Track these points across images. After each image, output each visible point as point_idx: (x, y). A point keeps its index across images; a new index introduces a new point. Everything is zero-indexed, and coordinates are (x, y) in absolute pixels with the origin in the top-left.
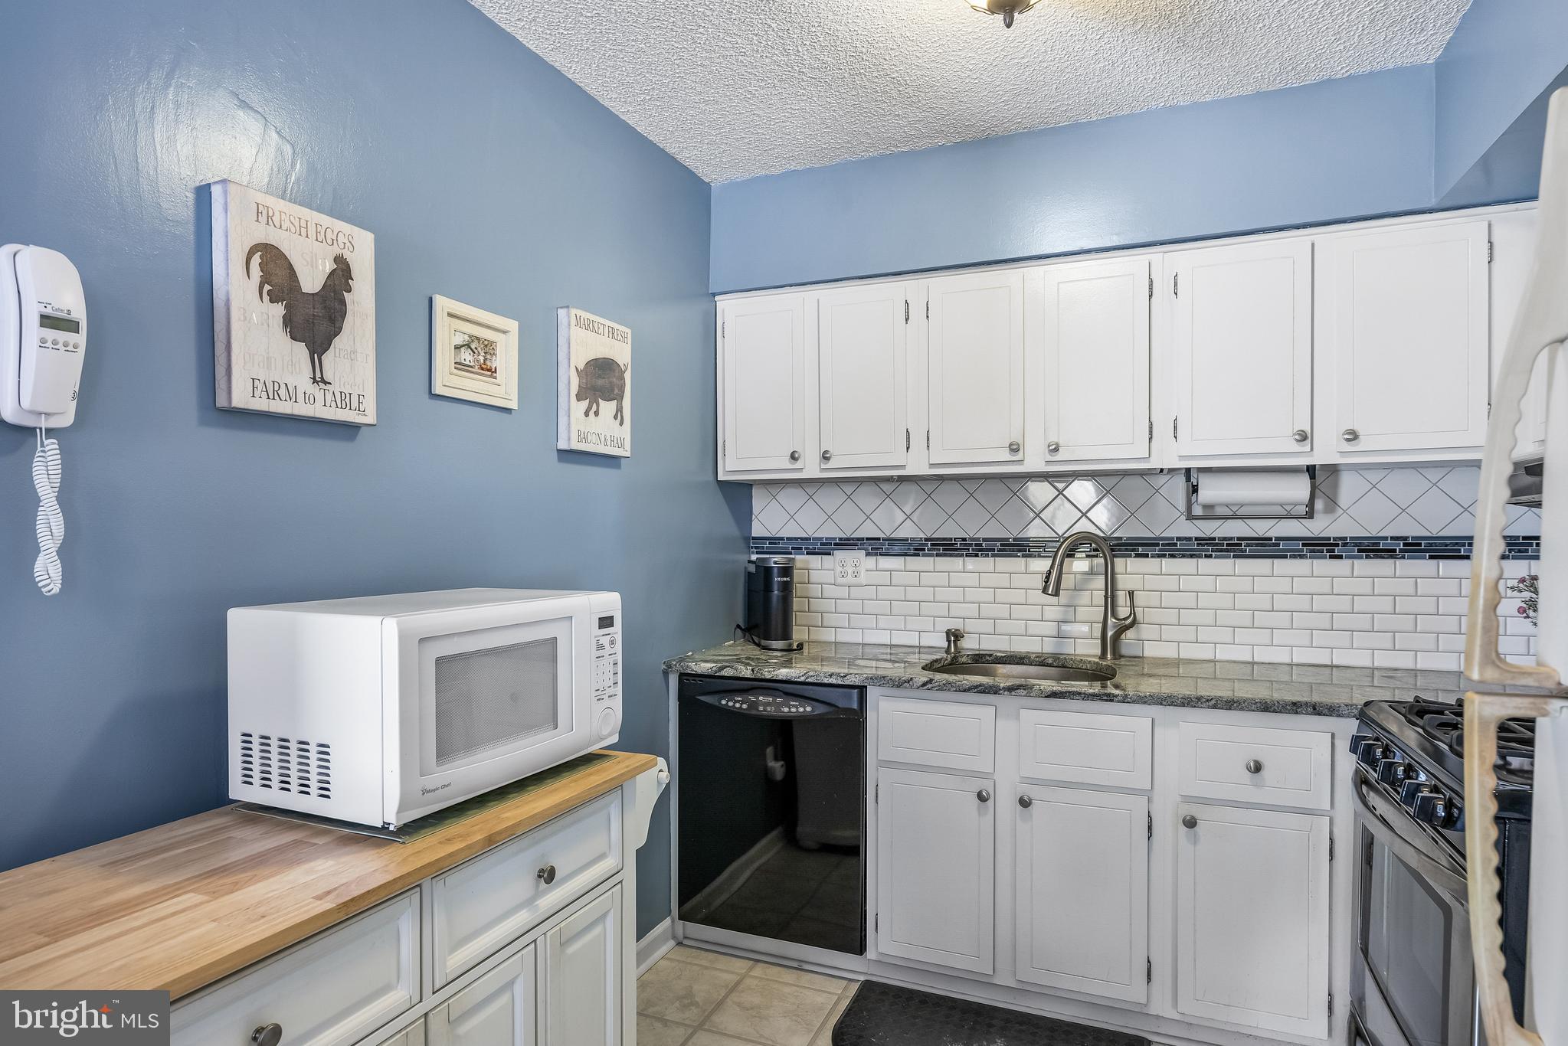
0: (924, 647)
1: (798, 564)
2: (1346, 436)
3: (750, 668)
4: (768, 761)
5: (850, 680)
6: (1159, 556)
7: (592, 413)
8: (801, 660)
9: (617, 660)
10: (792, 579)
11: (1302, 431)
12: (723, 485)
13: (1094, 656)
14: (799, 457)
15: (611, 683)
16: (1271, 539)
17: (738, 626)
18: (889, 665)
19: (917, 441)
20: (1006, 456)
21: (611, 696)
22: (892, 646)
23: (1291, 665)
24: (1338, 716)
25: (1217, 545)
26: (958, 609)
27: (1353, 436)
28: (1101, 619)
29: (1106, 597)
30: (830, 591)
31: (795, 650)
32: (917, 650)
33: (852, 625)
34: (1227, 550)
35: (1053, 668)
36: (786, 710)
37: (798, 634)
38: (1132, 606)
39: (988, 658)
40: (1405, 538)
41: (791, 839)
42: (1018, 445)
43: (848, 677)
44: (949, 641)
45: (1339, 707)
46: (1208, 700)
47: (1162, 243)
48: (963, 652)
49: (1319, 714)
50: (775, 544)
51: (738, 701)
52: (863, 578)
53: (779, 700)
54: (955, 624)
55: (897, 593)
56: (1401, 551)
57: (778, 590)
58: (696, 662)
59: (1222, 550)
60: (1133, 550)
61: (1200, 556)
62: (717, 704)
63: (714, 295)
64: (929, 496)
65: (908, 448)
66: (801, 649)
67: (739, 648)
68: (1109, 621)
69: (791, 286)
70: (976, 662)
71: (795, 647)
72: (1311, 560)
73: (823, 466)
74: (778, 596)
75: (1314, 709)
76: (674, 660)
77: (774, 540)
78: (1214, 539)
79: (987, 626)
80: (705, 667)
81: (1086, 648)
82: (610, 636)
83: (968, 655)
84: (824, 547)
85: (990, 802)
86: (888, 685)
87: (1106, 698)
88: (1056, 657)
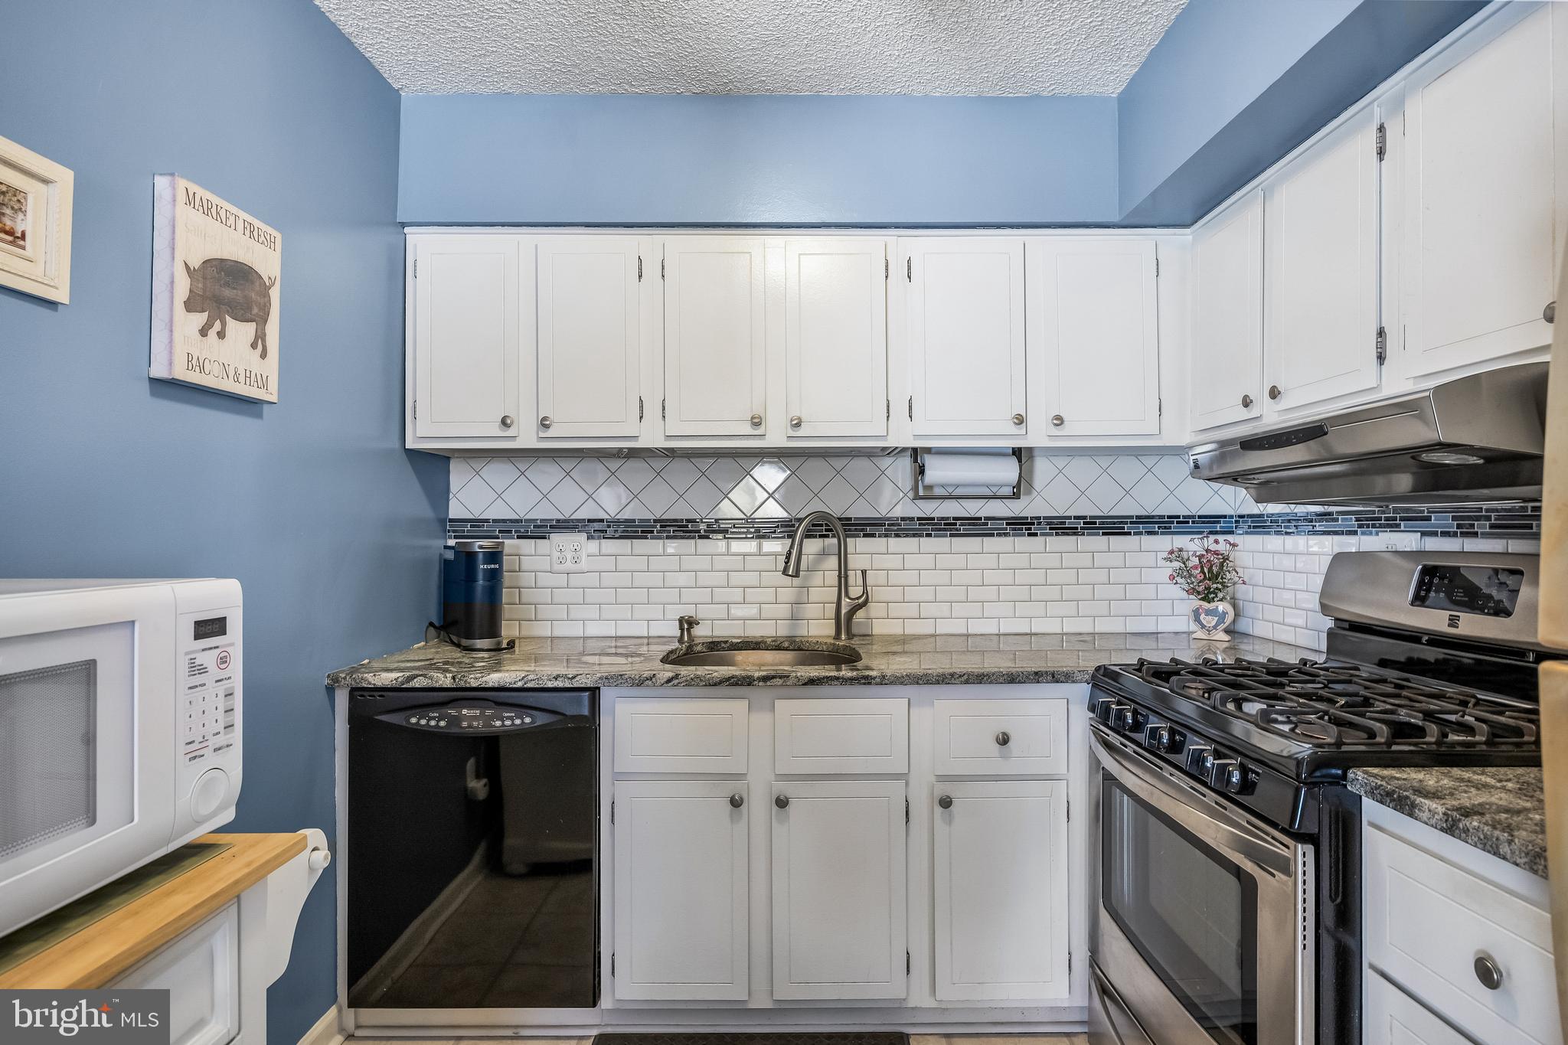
0: (654, 637)
1: (506, 551)
2: (1055, 422)
3: (449, 675)
4: (469, 780)
5: (580, 682)
6: (886, 536)
7: (212, 333)
8: (515, 661)
9: (233, 687)
10: (501, 566)
11: (1019, 415)
12: (414, 455)
13: (829, 637)
14: (512, 423)
15: (220, 727)
16: (980, 519)
17: (431, 624)
18: (622, 660)
19: (652, 410)
20: (747, 429)
21: (220, 749)
22: (617, 638)
23: (999, 635)
24: (1073, 682)
25: (935, 524)
26: (689, 595)
27: (1059, 421)
28: (835, 599)
29: (840, 577)
30: (545, 579)
31: (505, 649)
32: (646, 641)
33: (570, 617)
34: (945, 530)
35: (789, 652)
36: (498, 723)
37: (508, 630)
38: (865, 585)
39: (723, 645)
40: (1084, 517)
41: (495, 865)
42: (760, 418)
43: (577, 679)
44: (682, 629)
45: (1073, 674)
46: (960, 676)
47: (897, 226)
48: (697, 641)
49: (1057, 682)
50: (479, 526)
51: (433, 718)
52: (584, 565)
53: (488, 712)
54: (688, 611)
55: (624, 579)
56: (1082, 528)
57: (484, 580)
58: (375, 672)
59: (940, 530)
60: (862, 530)
61: (921, 536)
62: (404, 724)
63: (403, 225)
64: (658, 474)
65: (641, 418)
66: (513, 647)
67: (433, 650)
68: (843, 603)
69: (503, 225)
70: (712, 650)
71: (504, 645)
72: (1013, 538)
73: (542, 435)
74: (484, 587)
75: (1053, 677)
76: (342, 672)
77: (477, 522)
78: (933, 519)
79: (720, 611)
80: (386, 679)
81: (819, 628)
82: (218, 651)
83: (703, 643)
84: (539, 530)
85: (744, 807)
86: (626, 684)
87: (864, 681)
88: (791, 639)
